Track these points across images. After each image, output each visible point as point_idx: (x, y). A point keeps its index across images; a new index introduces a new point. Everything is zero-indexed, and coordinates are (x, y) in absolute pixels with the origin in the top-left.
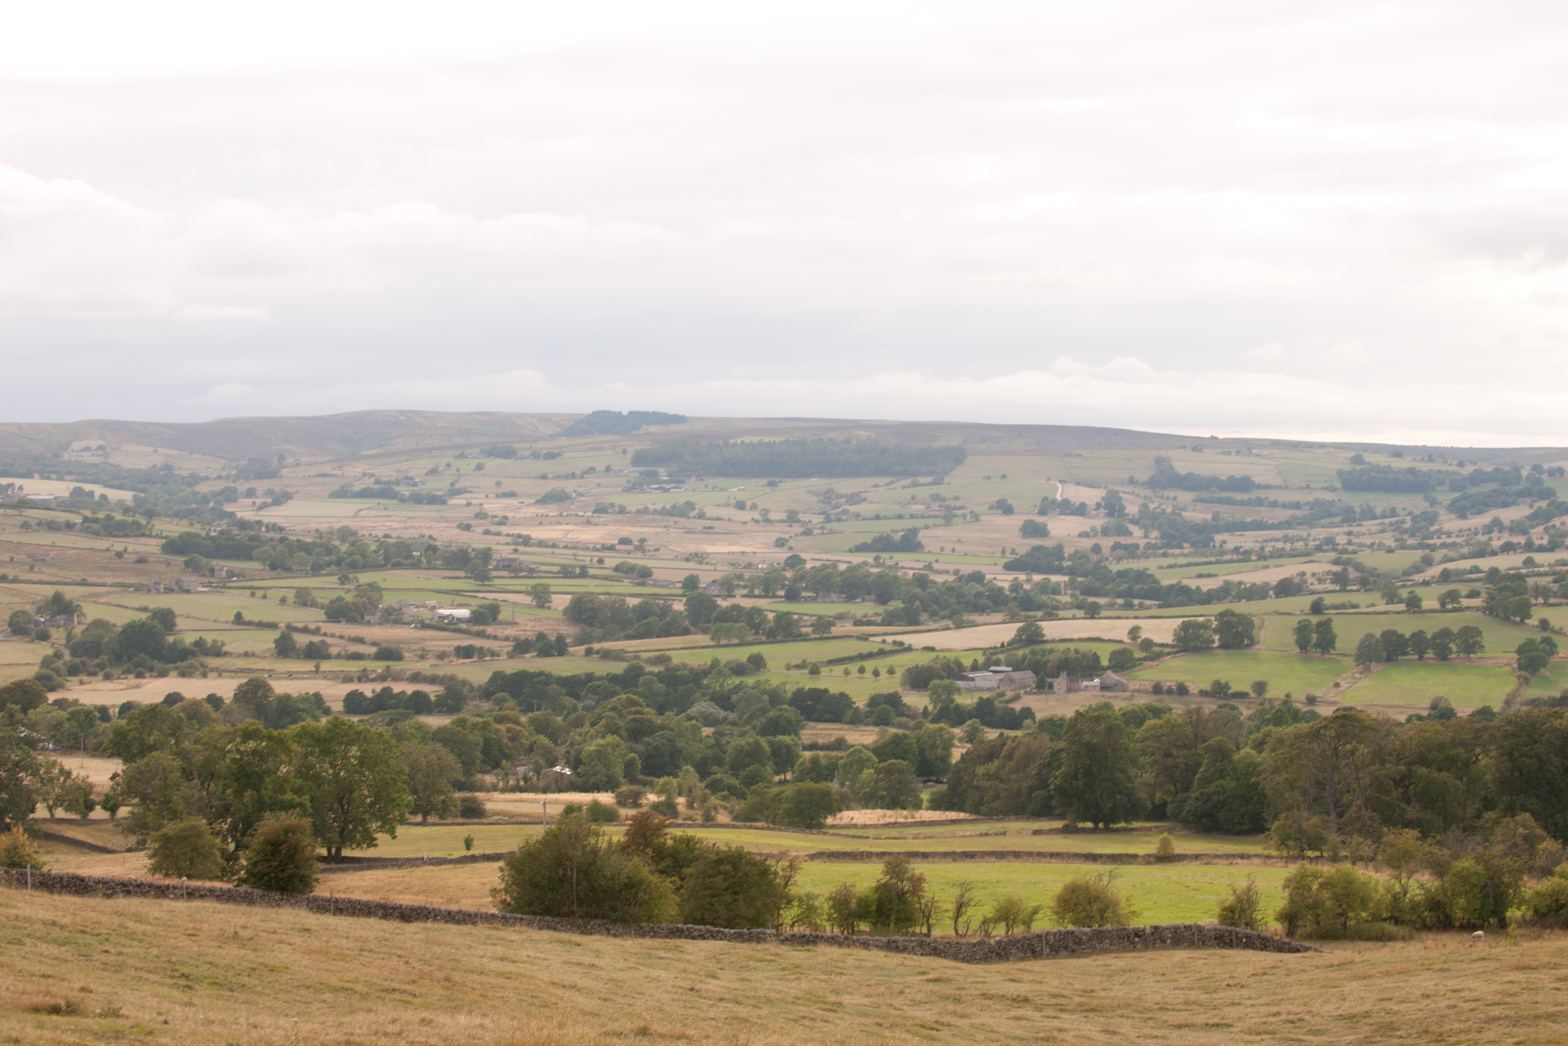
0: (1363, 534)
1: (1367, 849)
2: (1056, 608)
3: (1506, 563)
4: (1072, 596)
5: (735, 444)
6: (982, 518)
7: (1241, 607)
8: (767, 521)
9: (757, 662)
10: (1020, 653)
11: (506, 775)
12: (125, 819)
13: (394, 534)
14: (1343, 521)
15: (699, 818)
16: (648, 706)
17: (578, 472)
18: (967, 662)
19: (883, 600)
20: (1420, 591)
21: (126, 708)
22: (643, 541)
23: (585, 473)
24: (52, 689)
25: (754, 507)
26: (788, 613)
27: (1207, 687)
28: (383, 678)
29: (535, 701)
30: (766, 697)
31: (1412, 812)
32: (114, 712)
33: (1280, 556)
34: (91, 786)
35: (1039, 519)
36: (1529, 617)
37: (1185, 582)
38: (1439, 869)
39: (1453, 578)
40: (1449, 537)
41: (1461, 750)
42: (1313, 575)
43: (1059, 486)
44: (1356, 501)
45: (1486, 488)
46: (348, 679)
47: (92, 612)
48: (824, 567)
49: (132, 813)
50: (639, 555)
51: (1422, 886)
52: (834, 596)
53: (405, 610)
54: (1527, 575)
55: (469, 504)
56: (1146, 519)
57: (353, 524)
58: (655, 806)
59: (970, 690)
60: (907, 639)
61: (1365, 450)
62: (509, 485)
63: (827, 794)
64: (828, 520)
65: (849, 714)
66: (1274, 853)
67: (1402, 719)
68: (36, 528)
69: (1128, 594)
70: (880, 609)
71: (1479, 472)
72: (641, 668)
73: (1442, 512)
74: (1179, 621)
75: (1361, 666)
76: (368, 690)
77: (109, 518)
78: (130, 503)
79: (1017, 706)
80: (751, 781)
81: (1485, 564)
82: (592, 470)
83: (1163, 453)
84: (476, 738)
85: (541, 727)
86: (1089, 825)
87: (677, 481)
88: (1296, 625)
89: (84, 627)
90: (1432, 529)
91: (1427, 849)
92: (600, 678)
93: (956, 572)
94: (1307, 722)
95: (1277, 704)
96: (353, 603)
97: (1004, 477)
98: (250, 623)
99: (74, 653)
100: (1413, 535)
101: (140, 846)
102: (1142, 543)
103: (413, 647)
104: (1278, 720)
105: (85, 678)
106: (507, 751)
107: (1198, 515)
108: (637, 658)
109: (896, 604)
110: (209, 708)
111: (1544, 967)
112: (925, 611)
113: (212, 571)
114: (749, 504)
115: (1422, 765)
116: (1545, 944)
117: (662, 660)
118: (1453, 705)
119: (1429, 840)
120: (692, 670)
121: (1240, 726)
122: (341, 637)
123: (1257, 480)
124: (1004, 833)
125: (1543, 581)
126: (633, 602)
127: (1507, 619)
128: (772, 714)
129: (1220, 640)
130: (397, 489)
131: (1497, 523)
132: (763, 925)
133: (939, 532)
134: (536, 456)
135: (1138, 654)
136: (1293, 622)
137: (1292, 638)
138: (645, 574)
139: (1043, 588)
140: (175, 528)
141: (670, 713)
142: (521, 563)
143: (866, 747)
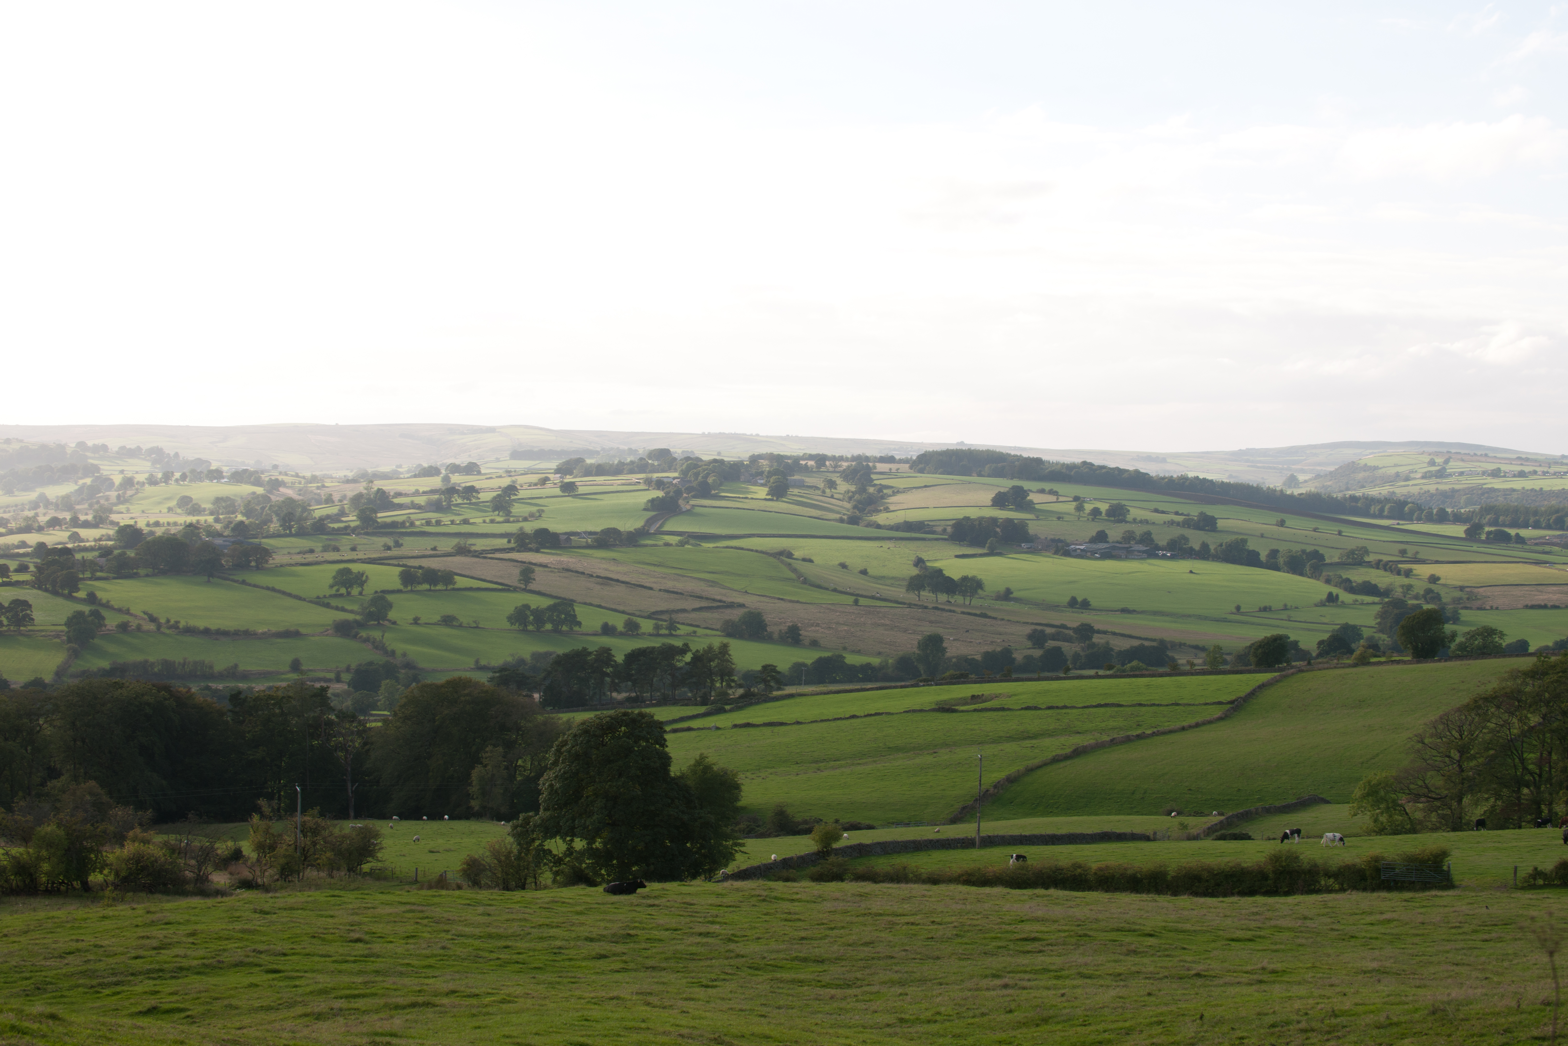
3: (52, 538)
36: (78, 590)
39: (3, 553)
45: (32, 464)
54: (73, 550)
81: (32, 539)
118: (6, 676)
125: (89, 556)
127: (56, 592)
131: (43, 500)
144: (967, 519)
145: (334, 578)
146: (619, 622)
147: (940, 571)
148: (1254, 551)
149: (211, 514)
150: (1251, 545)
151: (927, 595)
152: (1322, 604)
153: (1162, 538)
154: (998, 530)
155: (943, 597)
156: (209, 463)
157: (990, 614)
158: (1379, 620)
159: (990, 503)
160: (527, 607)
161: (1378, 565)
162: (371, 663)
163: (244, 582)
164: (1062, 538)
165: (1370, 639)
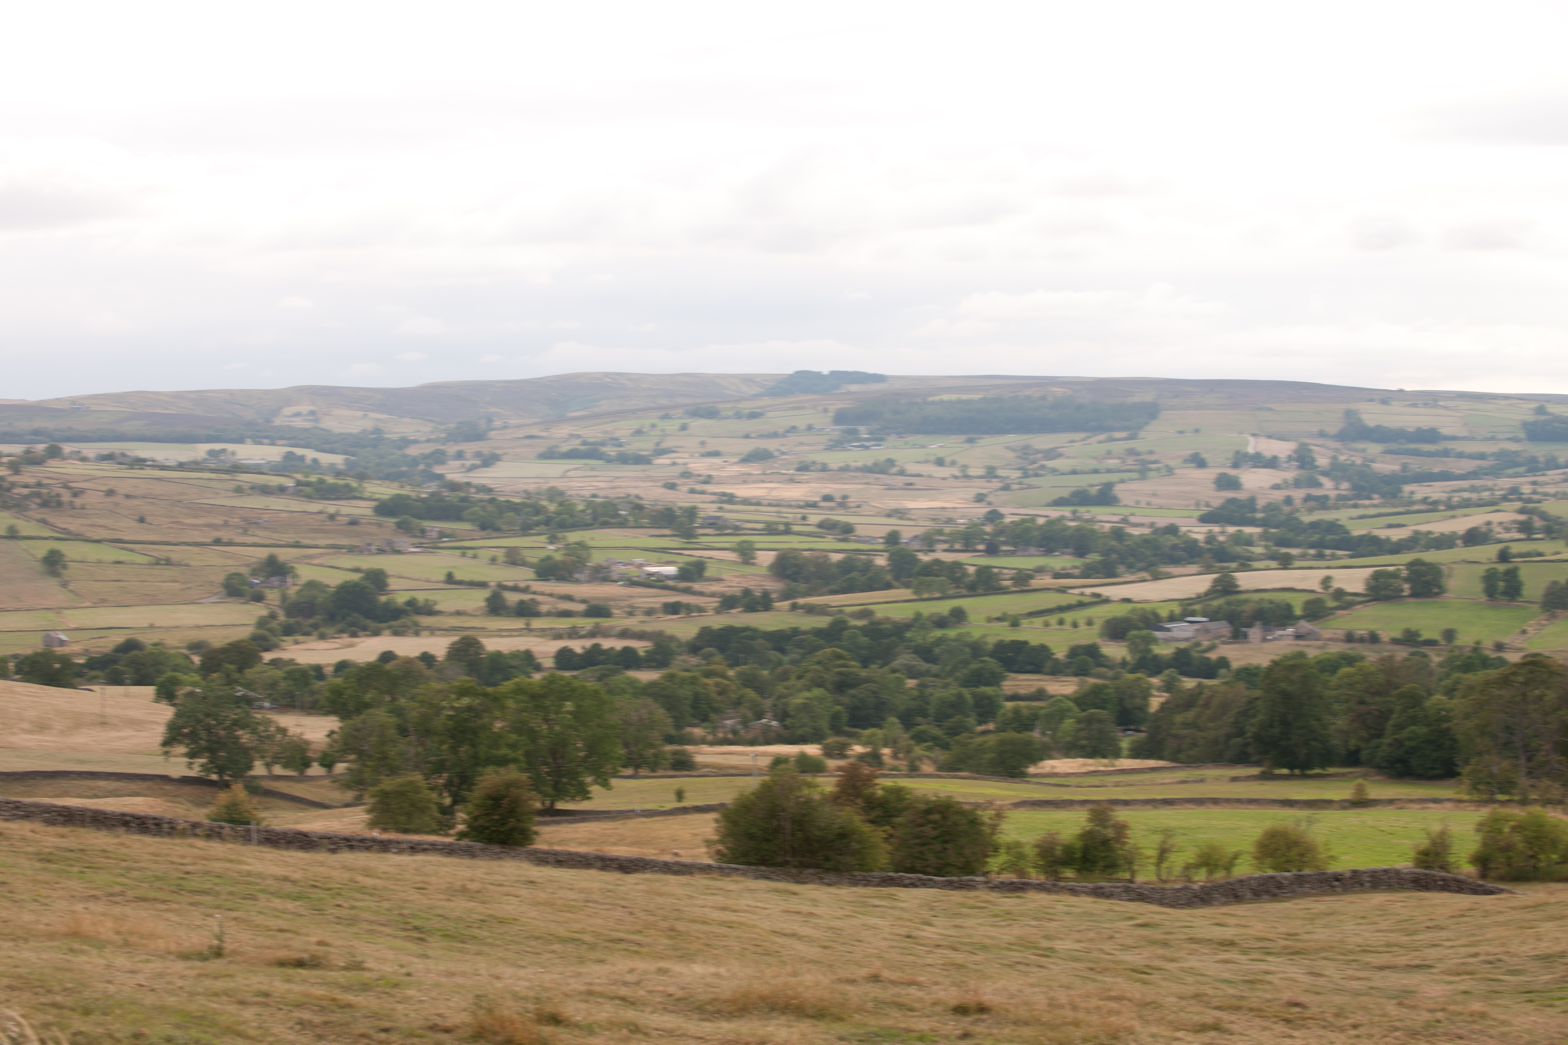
0: (1548, 484)
1: (1555, 792)
2: (1250, 559)
4: (1266, 547)
5: (933, 403)
6: (1177, 471)
7: (1430, 556)
8: (967, 477)
9: (958, 616)
10: (1216, 603)
11: (715, 728)
12: (341, 774)
13: (601, 493)
14: (1529, 471)
15: (904, 768)
16: (853, 659)
17: (781, 431)
18: (1164, 613)
19: (1080, 552)
21: (341, 666)
22: (845, 497)
23: (788, 432)
24: (267, 650)
25: (953, 463)
26: (989, 567)
27: (1397, 634)
28: (592, 634)
29: (742, 655)
30: (967, 650)
32: (329, 670)
33: (1467, 506)
34: (308, 743)
35: (1232, 472)
37: (1376, 532)
42: (1500, 523)
43: (1251, 439)
44: (1540, 451)
46: (558, 636)
47: (306, 573)
48: (1024, 521)
49: (348, 769)
50: (842, 512)
52: (1033, 550)
53: (614, 568)
55: (674, 464)
56: (1337, 471)
57: (560, 485)
58: (861, 757)
59: (1167, 640)
60: (1105, 591)
61: (1548, 401)
62: (713, 445)
63: (1029, 743)
64: (1026, 475)
65: (1048, 665)
66: (1466, 797)
68: (249, 492)
69: (1320, 545)
70: (1078, 562)
72: (844, 622)
74: (1370, 571)
75: (1548, 613)
76: (578, 646)
77: (321, 481)
78: (342, 467)
79: (1213, 656)
80: (954, 731)
82: (794, 429)
83: (1352, 406)
84: (686, 692)
85: (749, 681)
86: (1285, 771)
87: (877, 438)
88: (1484, 574)
89: (297, 588)
92: (805, 633)
93: (1152, 525)
94: (1496, 668)
95: (1467, 652)
96: (563, 562)
97: (1197, 431)
98: (460, 583)
99: (289, 613)
101: (357, 802)
102: (1333, 494)
103: (623, 604)
104: (1467, 667)
105: (301, 638)
106: (715, 705)
107: (1387, 466)
108: (841, 612)
109: (1094, 557)
110: (421, 665)
112: (1122, 563)
113: (423, 531)
114: (948, 460)
117: (865, 614)
120: (895, 624)
121: (1431, 674)
122: (551, 595)
123: (1445, 431)
124: (1202, 781)
126: (836, 557)
128: (974, 666)
129: (1411, 589)
130: (604, 449)
132: (972, 872)
133: (1134, 486)
134: (739, 416)
135: (1331, 604)
136: (1481, 570)
137: (1479, 586)
138: (847, 530)
139: (1238, 539)
140: (386, 491)
141: (874, 666)
142: (726, 520)
143: (1067, 697)
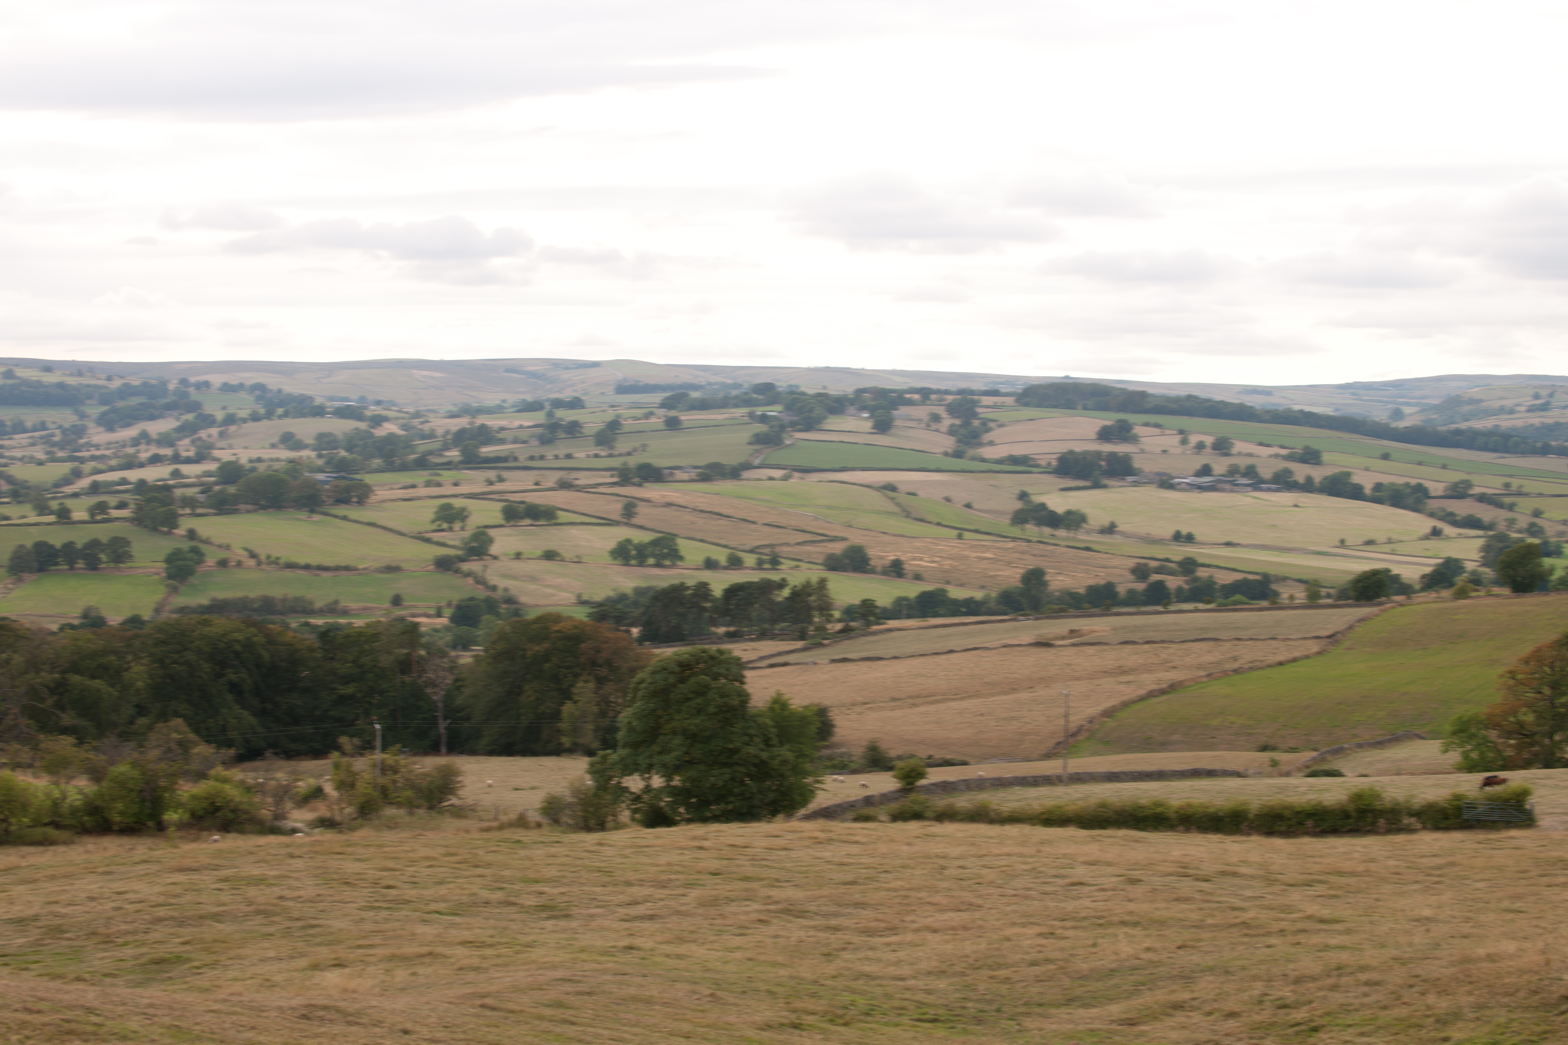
0: (14, 448)
1: (25, 755)
3: (153, 474)
20: (70, 503)
31: (67, 719)
36: (177, 527)
38: (97, 775)
39: (103, 490)
40: (98, 449)
41: (113, 658)
44: (7, 415)
45: (134, 401)
51: (80, 792)
54: (174, 487)
61: (17, 365)
67: (54, 627)
71: (126, 385)
73: (91, 425)
75: (14, 577)
81: (133, 475)
90: (82, 441)
91: (84, 755)
100: (62, 448)
111: (206, 868)
115: (77, 673)
116: (204, 846)
118: (105, 613)
119: (86, 746)
125: (190, 492)
127: (155, 529)
131: (144, 436)
144: (1071, 452)
145: (436, 513)
146: (721, 555)
147: (1043, 506)
148: (1357, 484)
149: (314, 450)
150: (1356, 479)
151: (1031, 530)
152: (1426, 538)
153: (1266, 472)
154: (1103, 463)
155: (1047, 530)
156: (311, 398)
157: (1094, 547)
158: (1482, 554)
159: (1094, 436)
160: (628, 541)
161: (1482, 498)
162: (471, 599)
163: (345, 518)
164: (1167, 471)
165: (1474, 573)
